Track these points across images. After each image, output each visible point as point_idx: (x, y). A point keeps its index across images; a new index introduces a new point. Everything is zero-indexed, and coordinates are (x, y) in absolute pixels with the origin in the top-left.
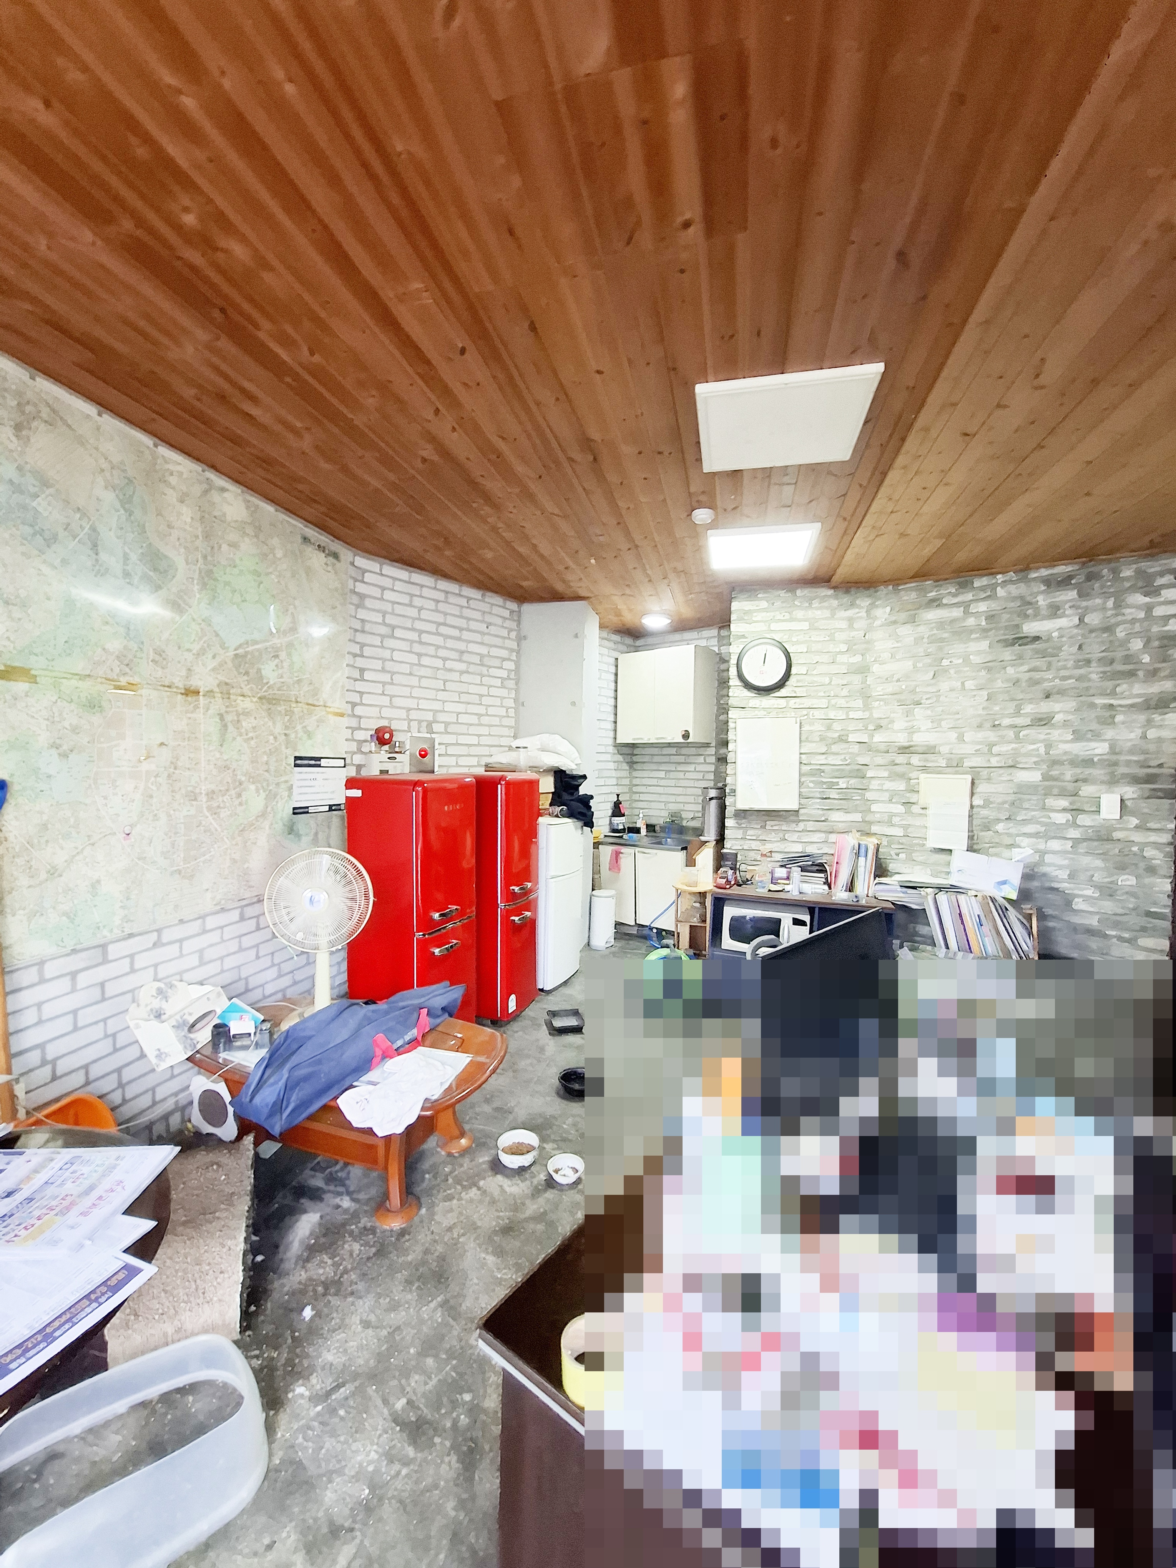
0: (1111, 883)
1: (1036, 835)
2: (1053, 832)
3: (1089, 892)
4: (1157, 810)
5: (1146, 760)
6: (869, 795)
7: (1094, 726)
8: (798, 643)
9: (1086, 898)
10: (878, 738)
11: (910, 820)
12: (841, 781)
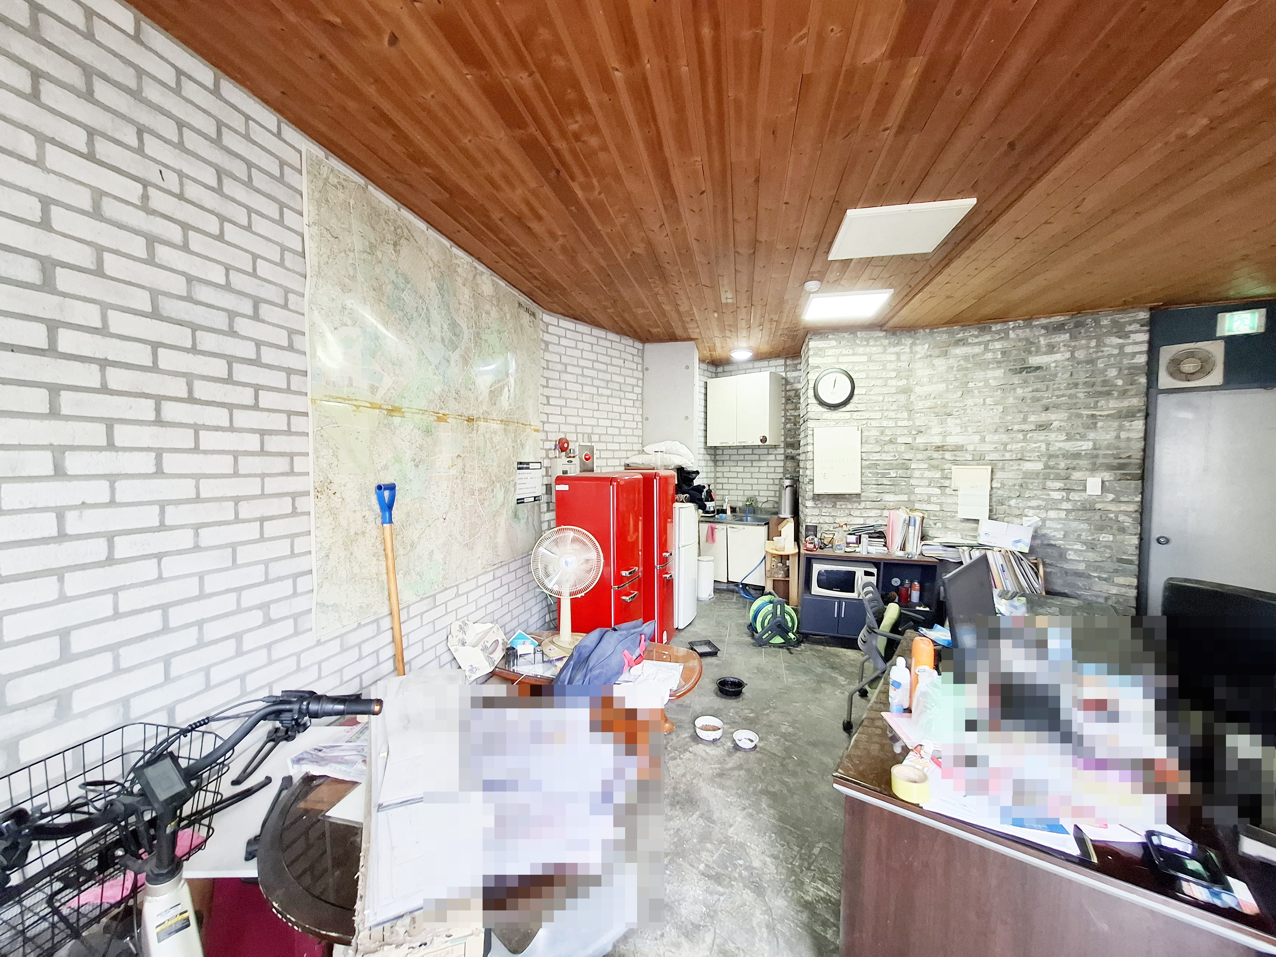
0: (1094, 539)
1: (1038, 507)
2: (1053, 505)
3: (1078, 546)
4: (1126, 488)
5: (1118, 454)
6: (913, 481)
7: (1081, 430)
8: (859, 371)
9: (1076, 551)
10: (920, 440)
11: (943, 499)
12: (891, 472)
